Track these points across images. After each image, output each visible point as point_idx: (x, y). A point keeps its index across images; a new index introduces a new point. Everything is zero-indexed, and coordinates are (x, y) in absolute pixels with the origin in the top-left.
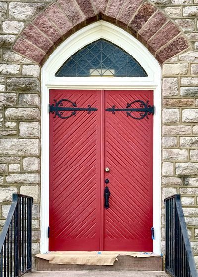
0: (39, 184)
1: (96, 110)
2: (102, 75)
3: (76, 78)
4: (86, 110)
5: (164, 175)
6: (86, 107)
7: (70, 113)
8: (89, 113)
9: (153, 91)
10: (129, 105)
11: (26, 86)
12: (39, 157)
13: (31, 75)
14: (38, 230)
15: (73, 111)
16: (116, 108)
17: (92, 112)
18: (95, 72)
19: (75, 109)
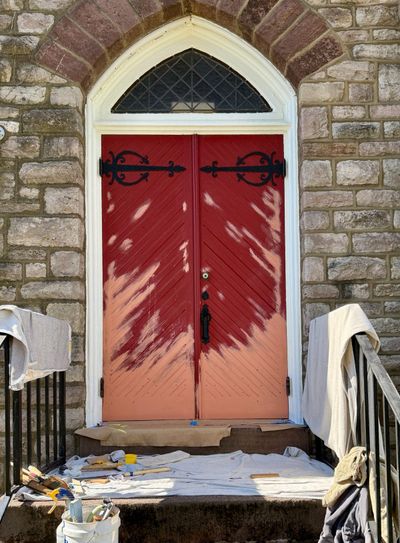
0: (83, 302)
1: (183, 169)
2: (192, 110)
3: (148, 114)
4: (166, 169)
5: (307, 279)
6: (166, 165)
7: (138, 175)
8: (171, 175)
9: (282, 136)
10: (240, 161)
11: (56, 122)
12: (82, 251)
13: (65, 103)
14: (82, 385)
15: (144, 173)
16: (218, 166)
17: (175, 174)
18: (181, 105)
19: (145, 169)
